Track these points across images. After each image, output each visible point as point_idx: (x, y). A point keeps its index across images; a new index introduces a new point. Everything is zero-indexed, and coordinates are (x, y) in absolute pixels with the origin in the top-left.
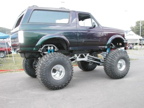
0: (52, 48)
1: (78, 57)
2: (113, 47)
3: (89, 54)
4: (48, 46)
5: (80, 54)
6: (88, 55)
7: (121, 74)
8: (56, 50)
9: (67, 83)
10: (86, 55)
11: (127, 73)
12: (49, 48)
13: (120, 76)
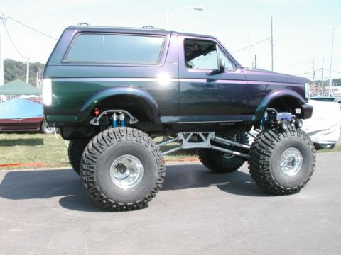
0: (122, 118)
1: (186, 139)
3: (213, 133)
4: (113, 113)
5: (192, 134)
6: (212, 135)
7: (290, 183)
8: (131, 122)
9: (147, 196)
10: (206, 136)
11: (305, 183)
12: (115, 117)
13: (285, 187)
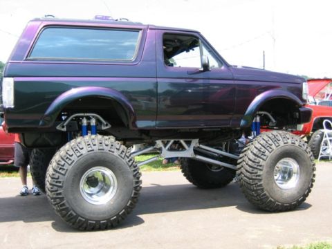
2: (270, 124)
3: (197, 140)
4: (83, 117)
5: (172, 141)
6: (195, 143)
8: (103, 128)
